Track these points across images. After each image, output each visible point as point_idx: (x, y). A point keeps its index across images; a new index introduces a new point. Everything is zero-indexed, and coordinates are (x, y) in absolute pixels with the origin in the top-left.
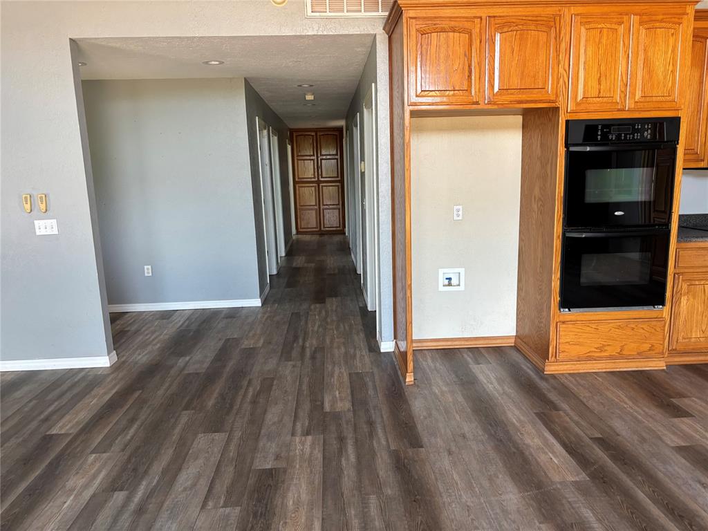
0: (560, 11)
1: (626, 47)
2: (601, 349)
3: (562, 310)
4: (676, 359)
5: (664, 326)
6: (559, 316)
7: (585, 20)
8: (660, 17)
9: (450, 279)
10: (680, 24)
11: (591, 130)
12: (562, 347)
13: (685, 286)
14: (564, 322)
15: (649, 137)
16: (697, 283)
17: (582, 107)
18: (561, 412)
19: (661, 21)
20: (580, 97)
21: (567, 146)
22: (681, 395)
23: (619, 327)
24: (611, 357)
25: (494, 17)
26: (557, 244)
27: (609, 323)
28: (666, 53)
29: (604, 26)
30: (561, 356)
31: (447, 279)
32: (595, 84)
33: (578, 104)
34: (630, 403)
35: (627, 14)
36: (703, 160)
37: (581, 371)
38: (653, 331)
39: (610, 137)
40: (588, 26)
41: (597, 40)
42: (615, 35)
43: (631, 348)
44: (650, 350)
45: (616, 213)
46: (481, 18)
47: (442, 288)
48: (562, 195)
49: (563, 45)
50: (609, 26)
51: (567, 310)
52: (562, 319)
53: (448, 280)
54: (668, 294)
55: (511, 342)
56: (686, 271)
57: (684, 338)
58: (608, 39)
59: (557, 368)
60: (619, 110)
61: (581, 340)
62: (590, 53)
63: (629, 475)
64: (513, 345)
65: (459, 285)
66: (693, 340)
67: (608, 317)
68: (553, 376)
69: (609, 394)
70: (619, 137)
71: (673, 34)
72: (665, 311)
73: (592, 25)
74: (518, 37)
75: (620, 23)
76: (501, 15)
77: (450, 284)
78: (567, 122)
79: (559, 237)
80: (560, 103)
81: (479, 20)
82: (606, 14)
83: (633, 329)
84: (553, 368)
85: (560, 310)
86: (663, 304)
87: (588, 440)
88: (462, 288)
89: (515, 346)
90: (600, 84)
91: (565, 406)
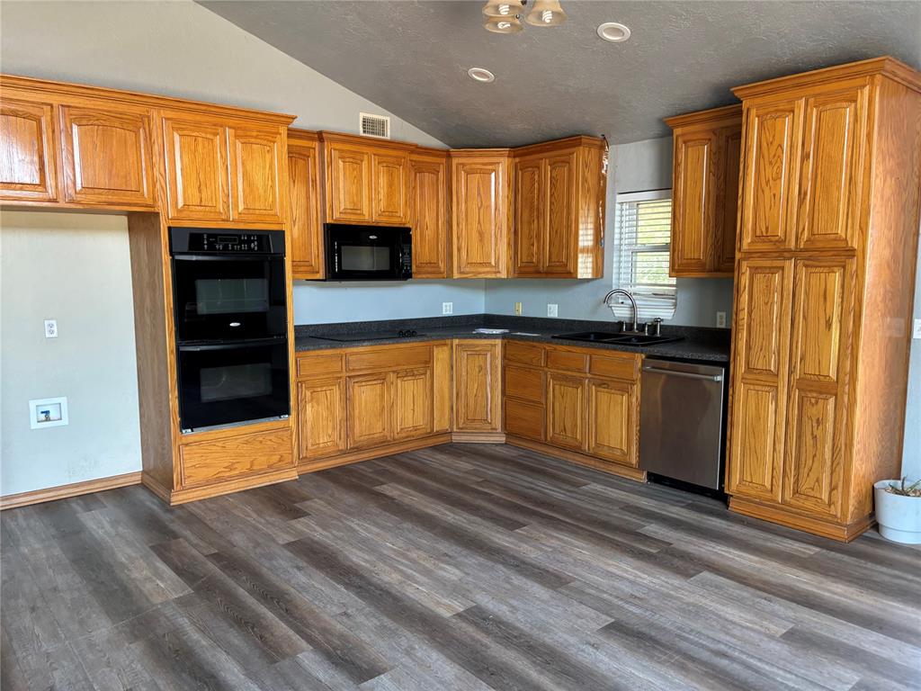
0: (148, 112)
1: (224, 158)
2: (230, 468)
3: (184, 431)
4: (309, 467)
5: (291, 435)
6: (181, 438)
7: (177, 126)
8: (255, 134)
9: (47, 413)
10: (274, 142)
11: (196, 239)
12: (187, 473)
13: (308, 394)
14: (187, 445)
15: (256, 248)
16: (319, 389)
17: (184, 214)
18: (181, 540)
19: (256, 137)
20: (180, 204)
21: (172, 253)
22: (305, 499)
23: (247, 442)
24: (242, 475)
25: (69, 107)
26: (171, 359)
27: (236, 439)
28: (264, 168)
29: (198, 134)
30: (187, 483)
31: (42, 412)
32: (196, 191)
33: (179, 211)
34: (255, 516)
35: (221, 126)
36: (318, 272)
37: (213, 496)
38: (281, 441)
39: (217, 247)
40: (181, 133)
41: (193, 148)
42: (210, 147)
43: (262, 462)
44: (280, 461)
45: (232, 325)
46: (52, 106)
47: (34, 425)
48: (172, 306)
49: (156, 148)
50: (203, 135)
51: (190, 430)
52: (184, 441)
53: (44, 415)
54: (292, 403)
55: (137, 480)
56: (308, 378)
57: (312, 445)
58: (204, 148)
59: (185, 496)
60: (223, 220)
61: (208, 461)
62: (186, 159)
63: (234, 577)
64: (140, 482)
65: (61, 419)
66: (321, 445)
67: (235, 433)
68: (181, 506)
69: (236, 512)
70: (226, 247)
71: (268, 151)
72: (290, 420)
73: (185, 132)
74: (100, 132)
75: (216, 134)
76: (77, 105)
77: (48, 419)
78: (169, 228)
79: (172, 351)
80: (160, 208)
81: (49, 107)
82: (200, 123)
83: (261, 442)
84: (180, 497)
85: (181, 431)
86: (288, 413)
87: (202, 558)
88: (65, 421)
89: (142, 483)
90: (200, 191)
91: (187, 533)
